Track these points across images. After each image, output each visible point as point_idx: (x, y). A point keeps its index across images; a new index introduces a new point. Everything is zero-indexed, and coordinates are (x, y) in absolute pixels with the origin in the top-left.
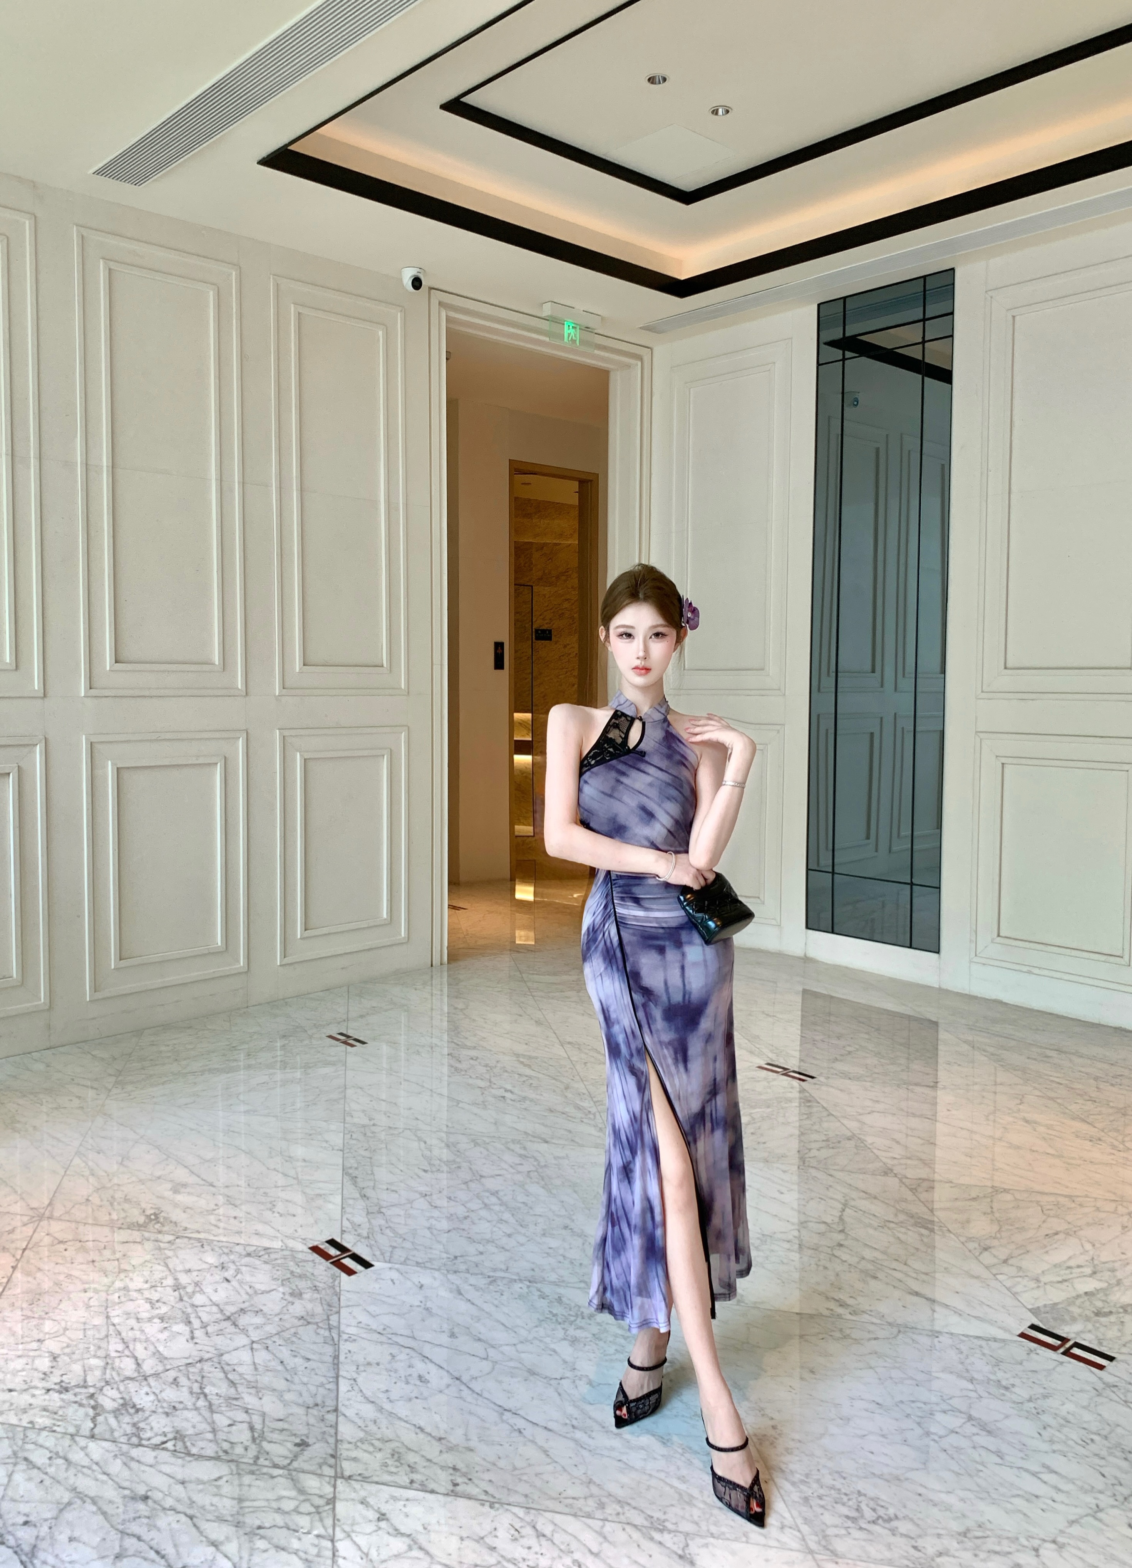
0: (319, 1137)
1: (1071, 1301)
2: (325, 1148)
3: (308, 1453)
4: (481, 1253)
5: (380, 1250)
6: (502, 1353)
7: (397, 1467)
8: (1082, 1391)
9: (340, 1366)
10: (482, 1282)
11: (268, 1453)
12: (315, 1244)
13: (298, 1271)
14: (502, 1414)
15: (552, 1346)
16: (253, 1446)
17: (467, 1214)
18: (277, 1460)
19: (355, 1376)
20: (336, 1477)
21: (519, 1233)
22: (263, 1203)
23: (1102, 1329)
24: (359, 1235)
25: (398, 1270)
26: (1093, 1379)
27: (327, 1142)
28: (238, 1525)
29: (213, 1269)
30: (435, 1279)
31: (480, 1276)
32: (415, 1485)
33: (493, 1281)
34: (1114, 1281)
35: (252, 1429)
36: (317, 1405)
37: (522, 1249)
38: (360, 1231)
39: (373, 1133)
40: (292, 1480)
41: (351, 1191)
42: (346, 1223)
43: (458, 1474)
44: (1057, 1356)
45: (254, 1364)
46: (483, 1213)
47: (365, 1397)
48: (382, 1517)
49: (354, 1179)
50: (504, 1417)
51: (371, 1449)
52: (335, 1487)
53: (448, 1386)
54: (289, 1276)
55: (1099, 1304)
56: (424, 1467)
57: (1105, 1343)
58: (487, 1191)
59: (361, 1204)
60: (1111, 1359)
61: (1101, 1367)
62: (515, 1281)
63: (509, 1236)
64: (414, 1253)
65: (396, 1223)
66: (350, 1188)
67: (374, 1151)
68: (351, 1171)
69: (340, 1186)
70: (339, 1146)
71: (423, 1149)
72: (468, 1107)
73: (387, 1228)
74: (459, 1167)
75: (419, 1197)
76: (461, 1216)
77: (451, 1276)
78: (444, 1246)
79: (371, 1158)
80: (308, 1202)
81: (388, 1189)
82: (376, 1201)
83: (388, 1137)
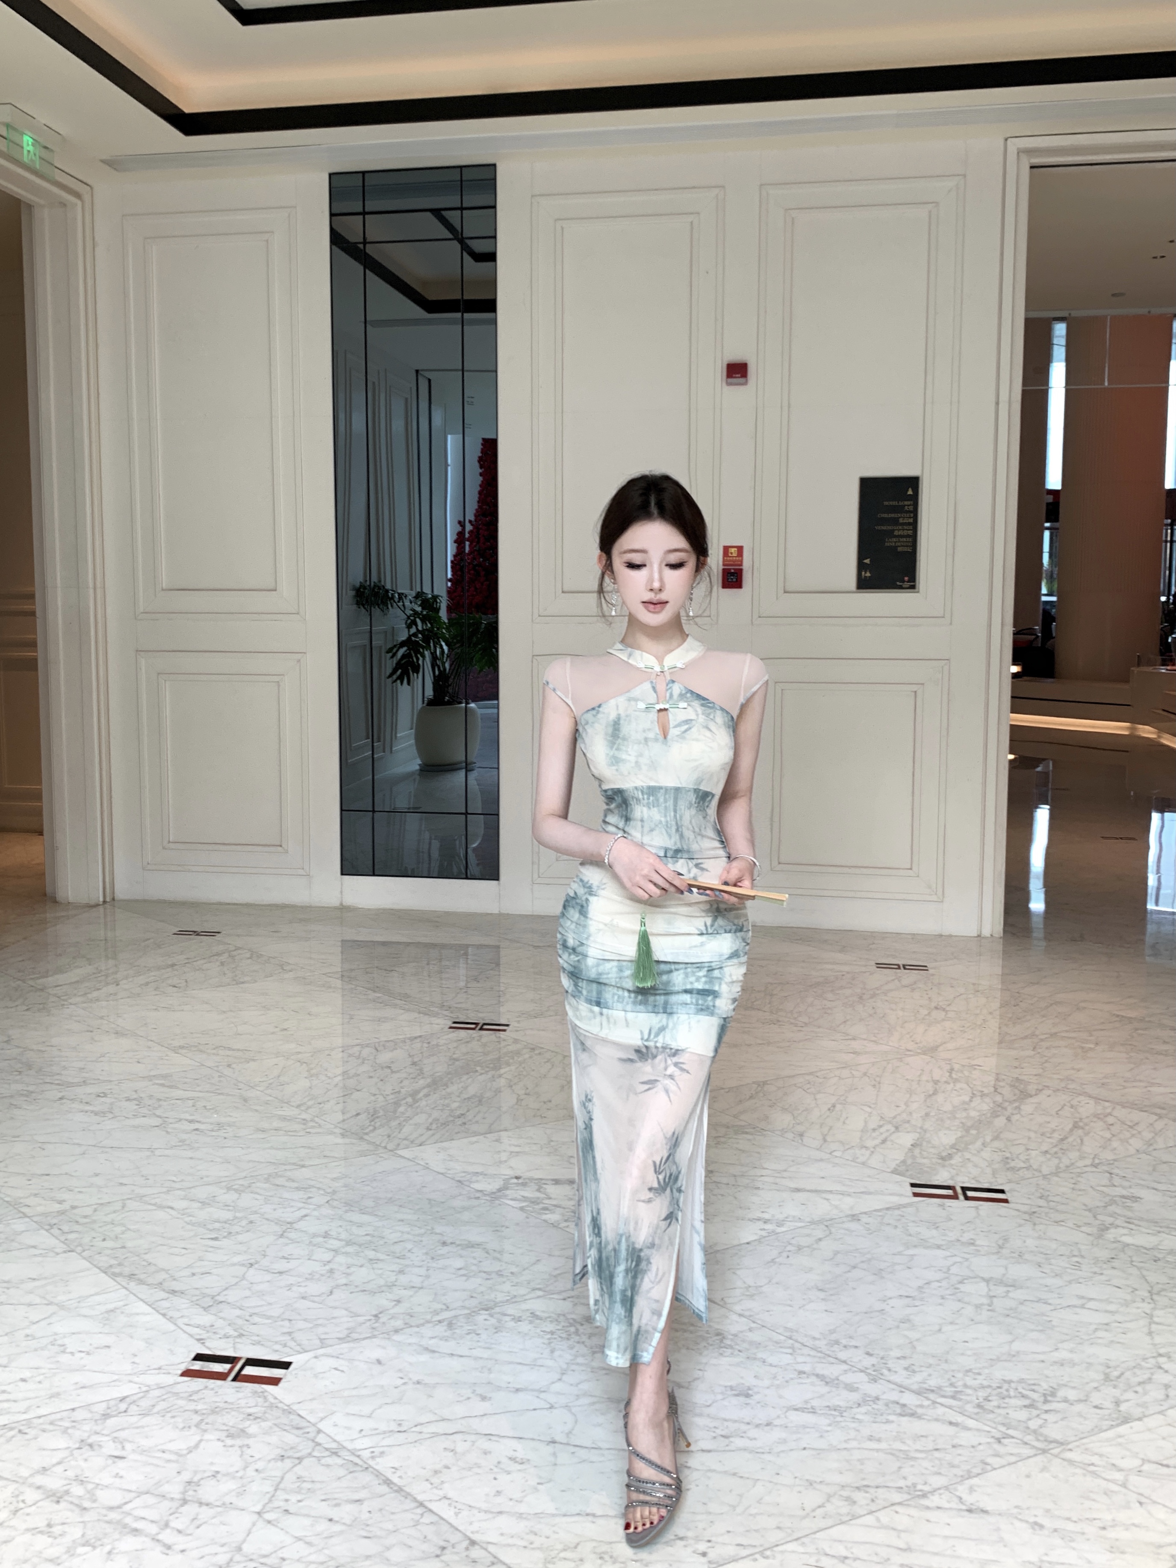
4: (399, 1301)
5: (276, 1343)
8: (1020, 1225)
9: (406, 1489)
10: (439, 1330)
12: (183, 1368)
13: (201, 1407)
17: (327, 1267)
19: (439, 1493)
21: (408, 1266)
23: (964, 1170)
24: (226, 1337)
25: (328, 1356)
26: (1012, 1212)
27: (34, 1247)
29: (76, 1452)
33: (450, 1324)
36: (444, 1548)
38: (222, 1332)
39: (85, 1217)
41: (147, 1292)
44: (962, 1202)
46: (343, 1260)
49: (131, 1276)
54: (197, 1418)
58: (315, 1236)
59: (181, 1302)
60: (1002, 1191)
61: (1006, 1201)
63: (401, 1272)
64: (321, 1330)
65: (254, 1307)
66: (144, 1291)
67: (117, 1238)
68: (117, 1270)
69: (124, 1292)
70: (61, 1248)
71: (179, 1216)
72: (167, 1152)
73: (251, 1316)
74: (251, 1222)
75: (245, 1269)
76: (323, 1272)
77: (396, 1337)
78: (346, 1310)
79: (124, 1247)
80: (105, 1324)
81: (194, 1274)
82: (197, 1292)
83: (113, 1216)
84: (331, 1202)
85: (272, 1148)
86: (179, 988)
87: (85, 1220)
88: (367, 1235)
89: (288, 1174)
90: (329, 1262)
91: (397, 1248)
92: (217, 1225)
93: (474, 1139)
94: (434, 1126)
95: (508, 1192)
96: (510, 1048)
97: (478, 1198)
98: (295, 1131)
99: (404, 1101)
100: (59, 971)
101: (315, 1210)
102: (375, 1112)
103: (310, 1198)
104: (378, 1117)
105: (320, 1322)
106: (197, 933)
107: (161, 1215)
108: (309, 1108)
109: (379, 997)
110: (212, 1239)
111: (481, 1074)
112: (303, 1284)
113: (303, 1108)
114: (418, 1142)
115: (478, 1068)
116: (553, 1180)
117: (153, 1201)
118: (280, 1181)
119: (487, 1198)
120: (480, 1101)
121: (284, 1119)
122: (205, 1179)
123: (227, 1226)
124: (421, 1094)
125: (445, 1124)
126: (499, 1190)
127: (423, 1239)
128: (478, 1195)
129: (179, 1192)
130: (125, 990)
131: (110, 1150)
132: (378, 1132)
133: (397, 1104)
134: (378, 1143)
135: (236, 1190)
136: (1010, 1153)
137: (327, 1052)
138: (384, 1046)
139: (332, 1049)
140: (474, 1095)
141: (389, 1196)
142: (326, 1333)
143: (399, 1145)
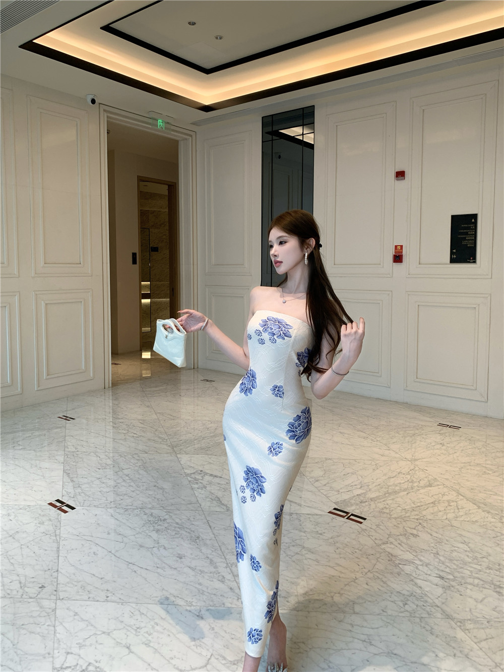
0: (53, 458)
1: (351, 499)
2: (56, 463)
3: (45, 590)
5: (79, 502)
6: (129, 539)
7: (83, 592)
8: (353, 533)
9: (60, 551)
10: (122, 511)
11: (27, 593)
12: (50, 502)
13: (42, 513)
14: (128, 565)
15: (149, 534)
16: (21, 590)
17: (116, 485)
18: (31, 595)
19: (66, 555)
20: (56, 600)
21: (137, 490)
22: (28, 487)
23: (362, 508)
24: (70, 497)
25: (86, 509)
26: (358, 527)
27: (57, 460)
28: (13, 625)
29: (4, 516)
30: (102, 511)
31: (120, 509)
32: (91, 599)
33: (126, 510)
34: (368, 490)
35: (20, 583)
36: (49, 569)
37: (138, 496)
40: (38, 603)
41: (67, 479)
42: (64, 493)
43: (109, 592)
44: (344, 520)
45: (22, 554)
46: (123, 484)
47: (71, 564)
48: (76, 614)
49: (68, 474)
50: (129, 567)
51: (72, 586)
52: (56, 604)
53: (106, 555)
54: (38, 516)
55: (362, 498)
56: (95, 591)
57: (363, 513)
60: (365, 519)
61: (361, 523)
62: (135, 509)
64: (93, 502)
65: (86, 491)
67: (77, 462)
68: (67, 471)
69: (62, 478)
70: (62, 461)
71: (98, 460)
73: (82, 493)
74: (114, 466)
77: (109, 510)
78: (106, 498)
79: (76, 465)
80: (48, 485)
81: (83, 477)
82: (78, 483)
83: (84, 456)
84: (141, 466)
87: (76, 456)
88: (138, 478)
89: (140, 455)
90: (119, 483)
91: (141, 484)
92: (104, 465)
94: (198, 449)
95: (193, 475)
97: (181, 475)
98: (158, 442)
101: (134, 467)
103: (137, 463)
105: (96, 500)
107: (95, 458)
110: (99, 469)
112: (105, 488)
116: (211, 474)
117: (97, 454)
119: (185, 475)
123: (107, 466)
127: (151, 483)
135: (121, 456)
136: (390, 506)
141: (158, 468)
143: (181, 453)
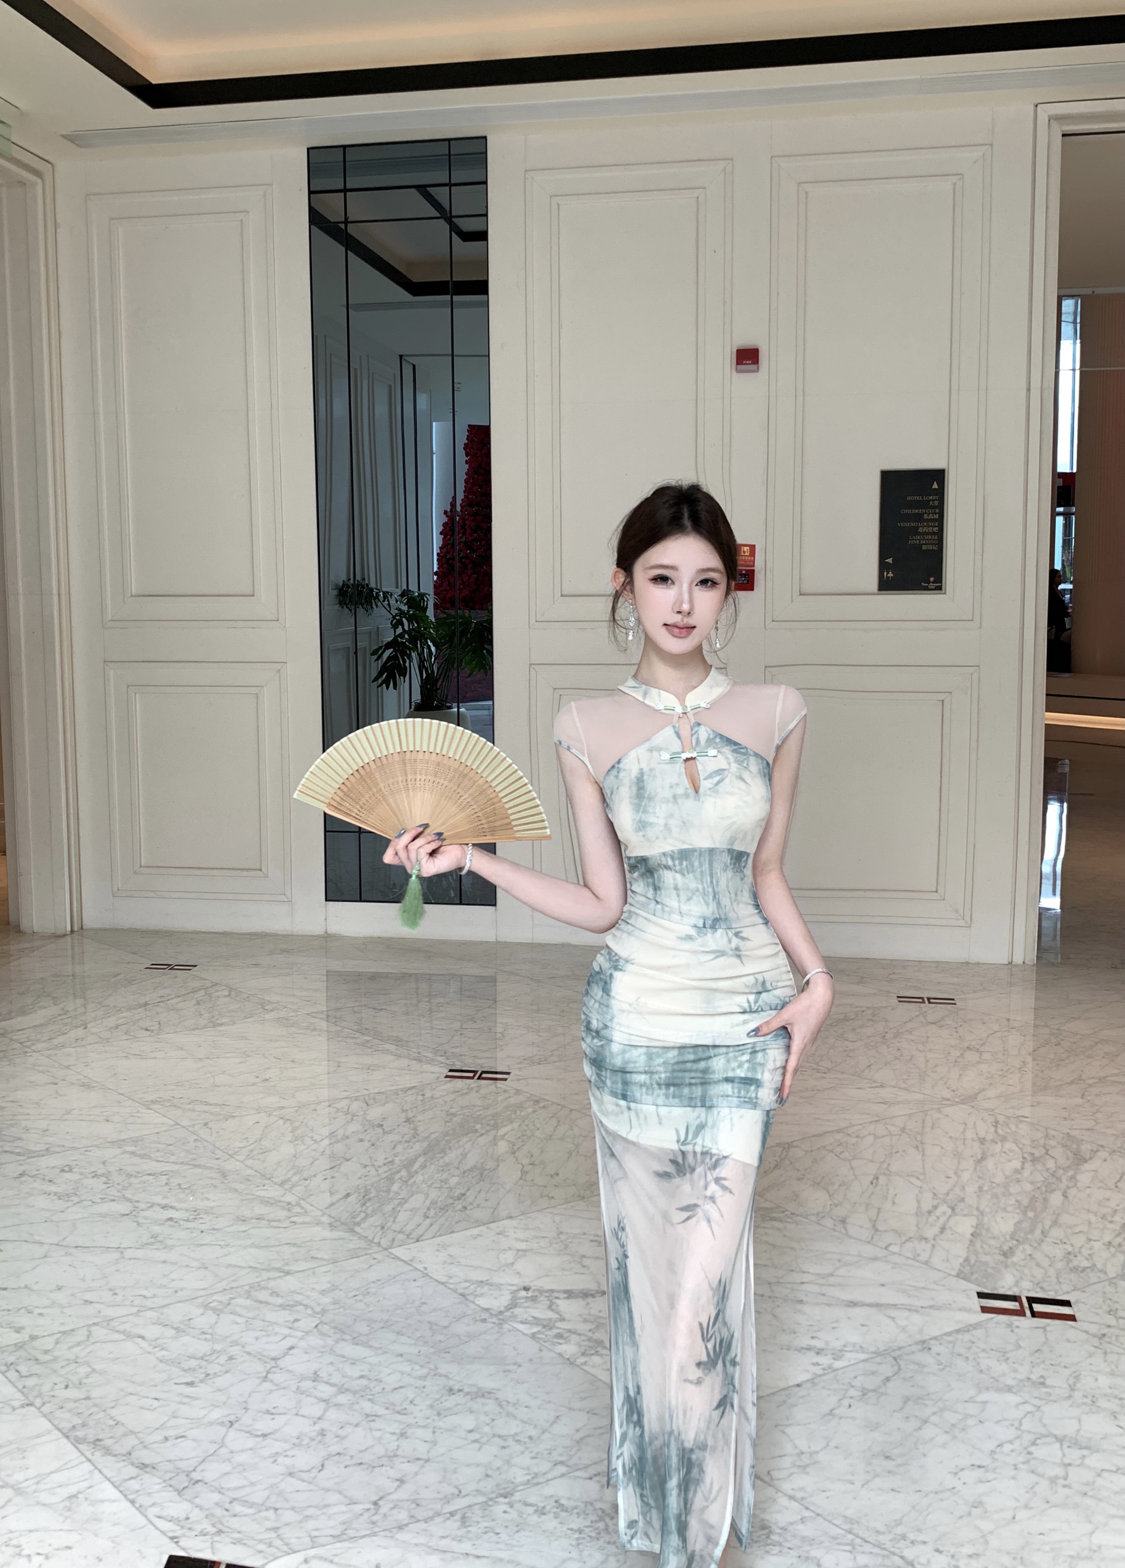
1: (974, 1252)
4: (401, 1481)
8: (1091, 1354)
10: (451, 1526)
17: (317, 1427)
21: (411, 1426)
23: (1026, 1272)
26: (1081, 1334)
31: (438, 1520)
33: (464, 1517)
34: (975, 1212)
37: (441, 1449)
38: (199, 1528)
39: (46, 1352)
41: (113, 1466)
44: (1029, 1320)
49: (96, 1442)
58: (303, 1378)
59: (152, 1482)
61: (1072, 1318)
63: (403, 1435)
64: (311, 1524)
65: (236, 1489)
66: (108, 1464)
67: (80, 1384)
68: (80, 1434)
69: (88, 1466)
70: (18, 1399)
71: (150, 1349)
72: (140, 1253)
73: (231, 1502)
74: (231, 1358)
75: (223, 1430)
76: (313, 1434)
77: (401, 1537)
78: (340, 1493)
79: (88, 1398)
80: (67, 1517)
81: (166, 1439)
82: (170, 1467)
83: (76, 1350)
84: (320, 1327)
85: (253, 1245)
86: (152, 1031)
87: (47, 1357)
88: (362, 1377)
89: (272, 1284)
90: (319, 1419)
91: (397, 1397)
92: (193, 1363)
93: (475, 1231)
94: (432, 1212)
95: (517, 1311)
96: (512, 1101)
97: (484, 1321)
98: (279, 1221)
99: (397, 1177)
100: (23, 1012)
101: (302, 1338)
102: (367, 1192)
103: (296, 1320)
104: (370, 1199)
105: (309, 1512)
106: (170, 967)
107: (130, 1348)
108: (294, 1186)
109: (368, 1041)
110: (187, 1384)
111: (482, 1135)
112: (290, 1453)
113: (287, 1187)
114: (415, 1235)
115: (478, 1126)
116: (565, 1292)
117: (121, 1328)
118: (263, 1295)
119: (495, 1320)
120: (481, 1174)
121: (265, 1202)
122: (179, 1294)
123: (204, 1363)
124: (417, 1165)
125: (444, 1209)
126: (509, 1308)
127: (426, 1383)
128: (485, 1315)
129: (149, 1314)
130: (93, 1034)
131: (74, 1251)
132: (371, 1221)
133: (390, 1179)
134: (370, 1238)
135: (214, 1310)
136: (1072, 1245)
137: (313, 1107)
138: (374, 1099)
139: (319, 1103)
140: (475, 1166)
141: (385, 1317)
142: (317, 1530)
143: (393, 1240)
